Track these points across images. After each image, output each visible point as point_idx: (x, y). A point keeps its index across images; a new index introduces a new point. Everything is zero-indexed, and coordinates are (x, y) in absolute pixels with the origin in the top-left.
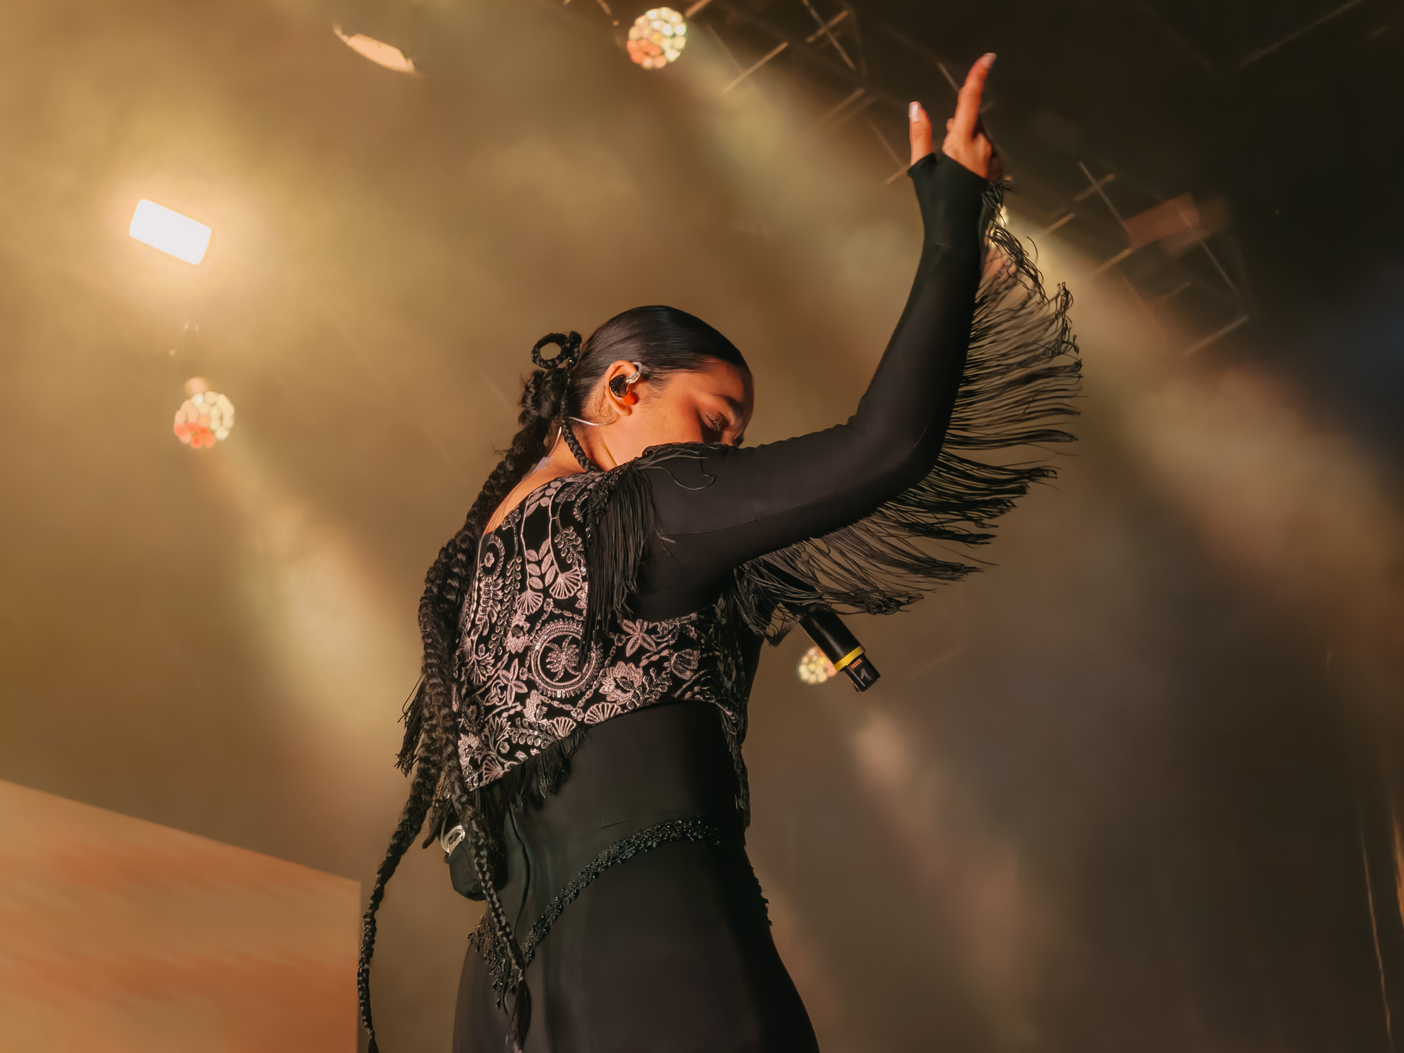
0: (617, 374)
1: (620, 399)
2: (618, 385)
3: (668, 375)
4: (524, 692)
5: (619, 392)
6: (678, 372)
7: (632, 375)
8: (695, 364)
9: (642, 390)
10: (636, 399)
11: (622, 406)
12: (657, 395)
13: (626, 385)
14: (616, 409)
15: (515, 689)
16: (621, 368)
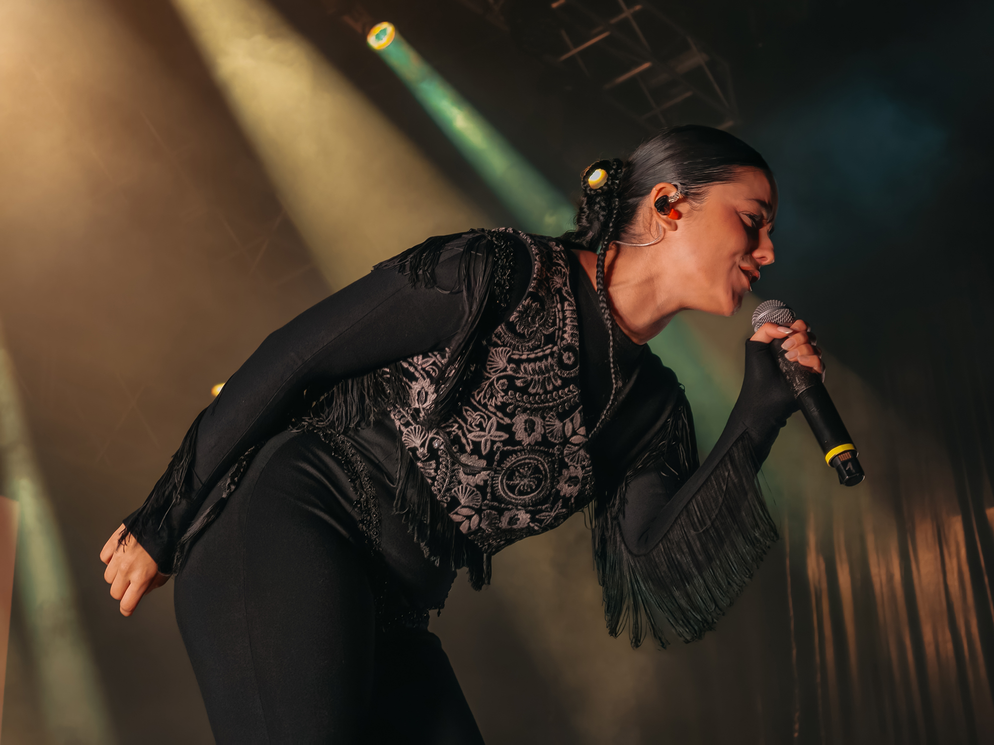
0: (660, 195)
1: (665, 217)
2: (663, 205)
3: (704, 189)
4: (483, 452)
5: (664, 211)
6: (713, 185)
7: (674, 195)
8: (726, 175)
9: (683, 208)
10: (679, 215)
11: (669, 223)
12: (698, 208)
13: (669, 204)
14: (663, 225)
15: (483, 440)
16: (663, 190)
